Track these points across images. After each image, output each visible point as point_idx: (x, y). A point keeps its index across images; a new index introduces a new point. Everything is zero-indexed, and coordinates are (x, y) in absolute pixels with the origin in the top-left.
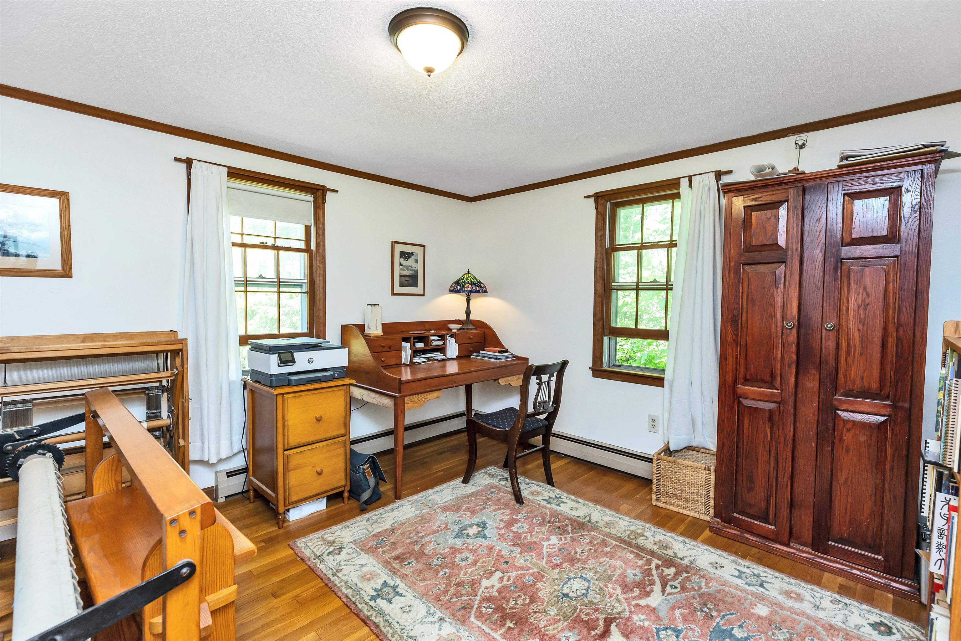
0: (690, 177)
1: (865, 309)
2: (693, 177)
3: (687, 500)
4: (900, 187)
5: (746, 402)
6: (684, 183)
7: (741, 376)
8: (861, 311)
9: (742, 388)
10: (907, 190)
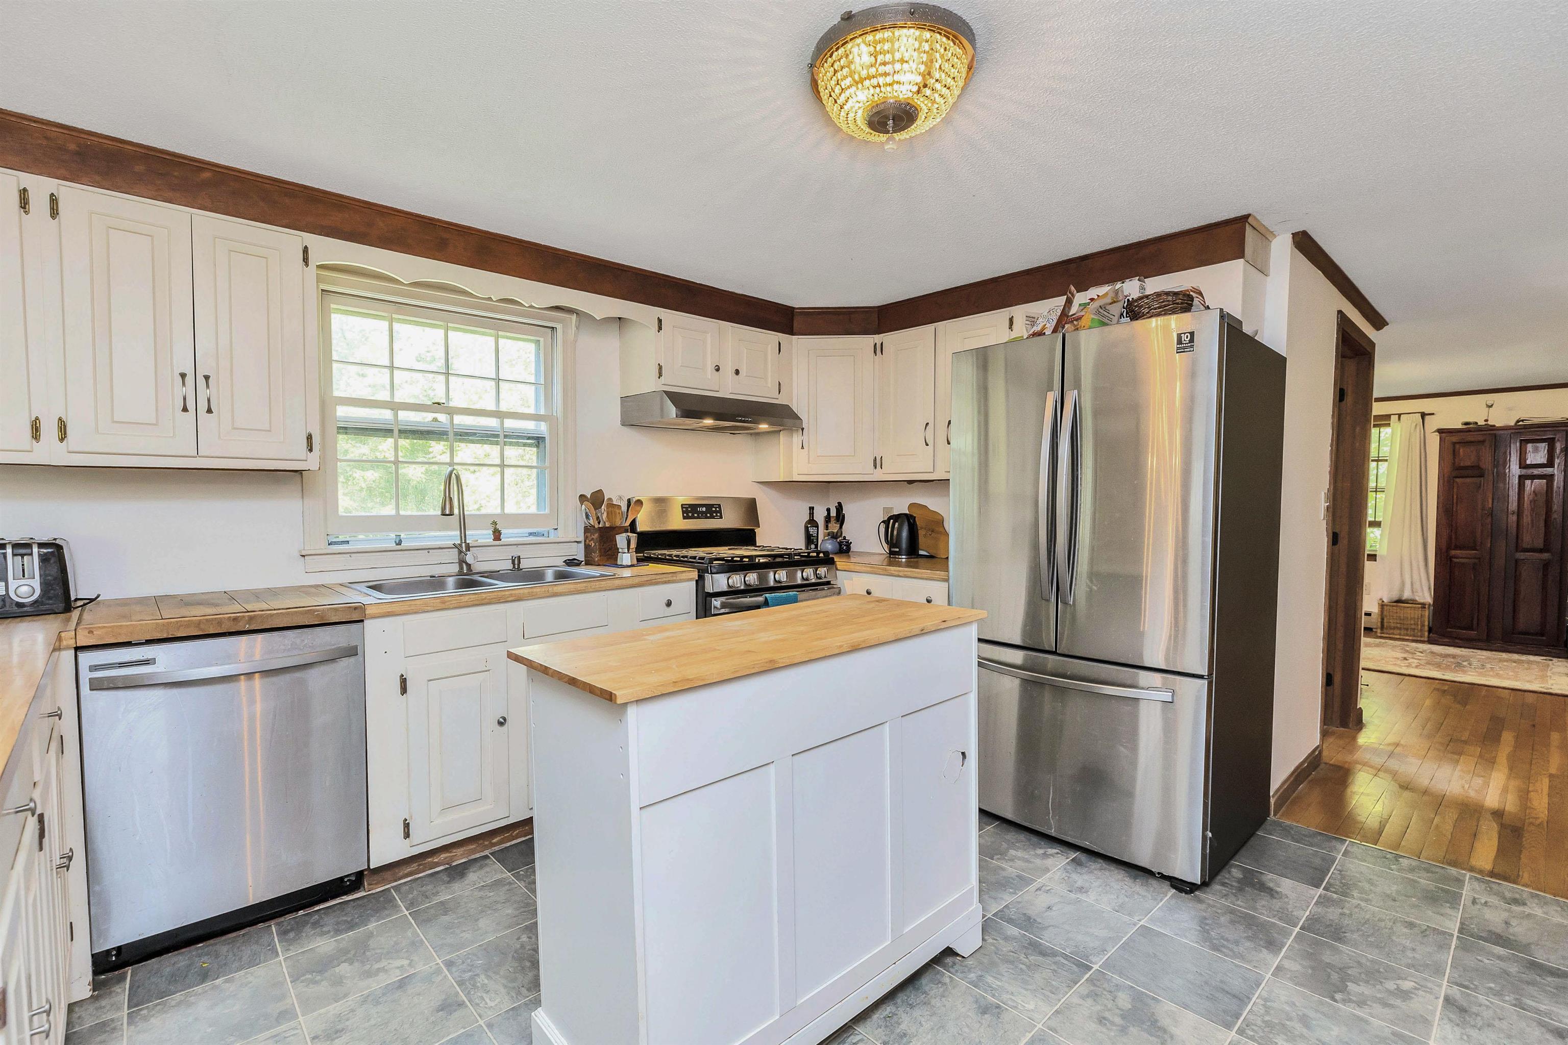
0: (1400, 415)
1: (1535, 503)
2: (1402, 416)
3: (1407, 629)
4: (1554, 438)
5: (1455, 560)
6: (1394, 418)
7: (1453, 544)
8: (1532, 504)
9: (1453, 552)
10: (1558, 440)
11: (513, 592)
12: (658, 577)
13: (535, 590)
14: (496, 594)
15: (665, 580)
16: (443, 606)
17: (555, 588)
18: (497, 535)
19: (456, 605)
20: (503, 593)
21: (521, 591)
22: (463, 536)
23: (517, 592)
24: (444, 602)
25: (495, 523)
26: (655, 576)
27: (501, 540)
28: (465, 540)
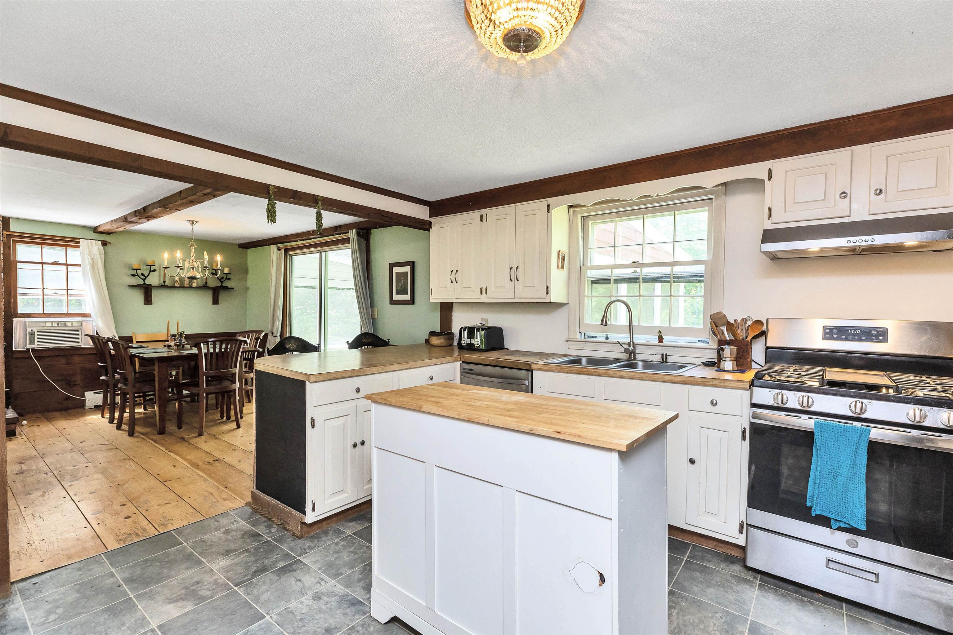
11: (596, 370)
12: (705, 380)
13: (609, 372)
14: (586, 369)
15: (711, 383)
16: (561, 371)
17: (621, 373)
18: (661, 339)
19: (567, 371)
20: (591, 370)
21: (601, 371)
22: (631, 337)
23: (599, 371)
24: (562, 369)
25: (660, 332)
26: (702, 379)
27: (663, 342)
28: (633, 340)
